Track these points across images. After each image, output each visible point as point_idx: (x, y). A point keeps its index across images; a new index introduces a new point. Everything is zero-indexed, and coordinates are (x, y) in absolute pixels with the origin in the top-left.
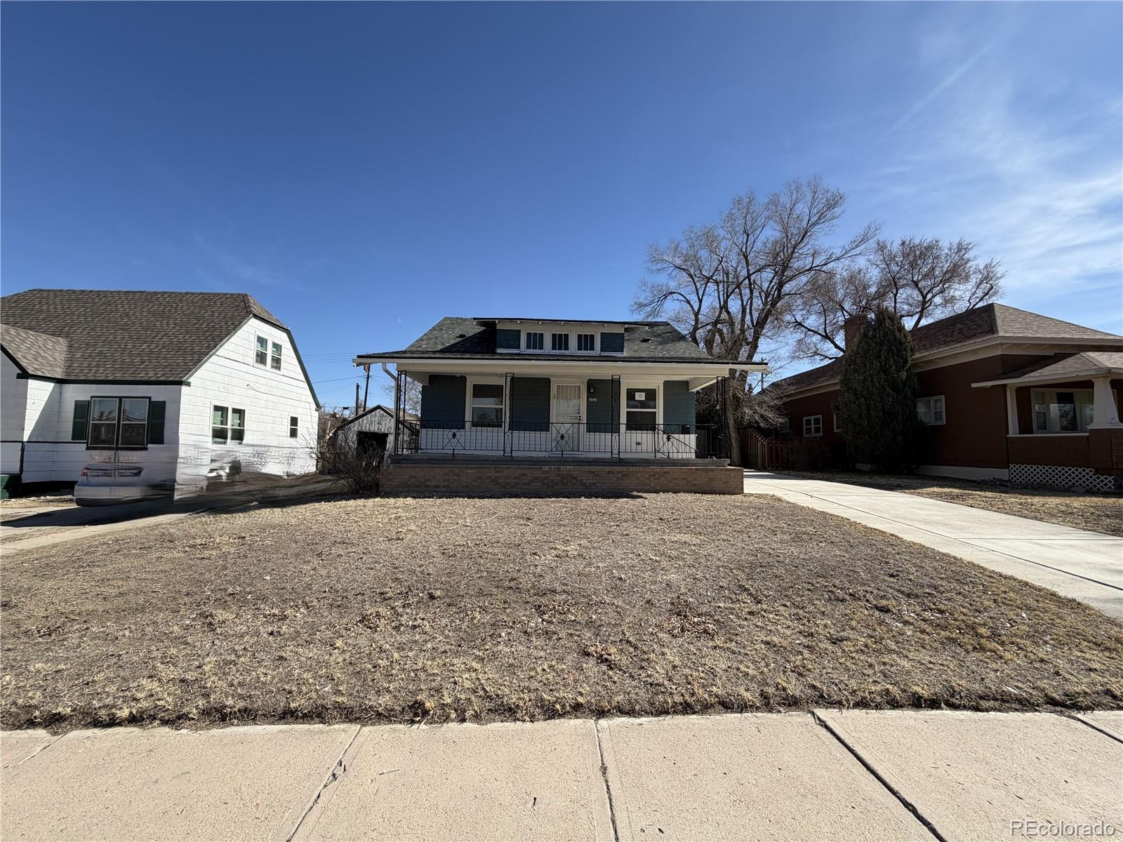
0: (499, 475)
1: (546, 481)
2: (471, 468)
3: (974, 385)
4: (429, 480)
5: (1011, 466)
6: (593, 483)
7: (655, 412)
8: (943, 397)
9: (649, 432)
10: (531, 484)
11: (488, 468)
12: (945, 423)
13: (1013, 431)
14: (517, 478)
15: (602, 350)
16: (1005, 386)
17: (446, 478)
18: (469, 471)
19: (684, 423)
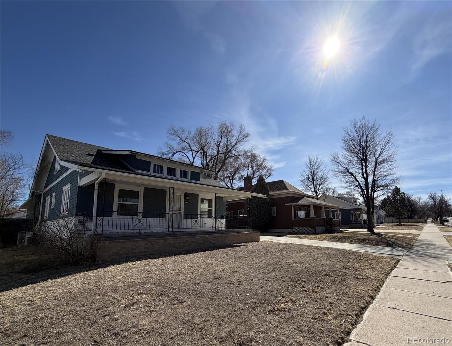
0: (175, 242)
1: (197, 243)
2: (161, 240)
3: (285, 204)
4: (135, 249)
5: (293, 228)
6: (216, 242)
7: (211, 210)
8: (276, 207)
9: (210, 218)
10: (191, 245)
11: (170, 239)
12: (276, 215)
13: (293, 218)
14: (184, 243)
15: (191, 179)
16: (291, 205)
17: (146, 246)
18: (159, 241)
19: (222, 215)
